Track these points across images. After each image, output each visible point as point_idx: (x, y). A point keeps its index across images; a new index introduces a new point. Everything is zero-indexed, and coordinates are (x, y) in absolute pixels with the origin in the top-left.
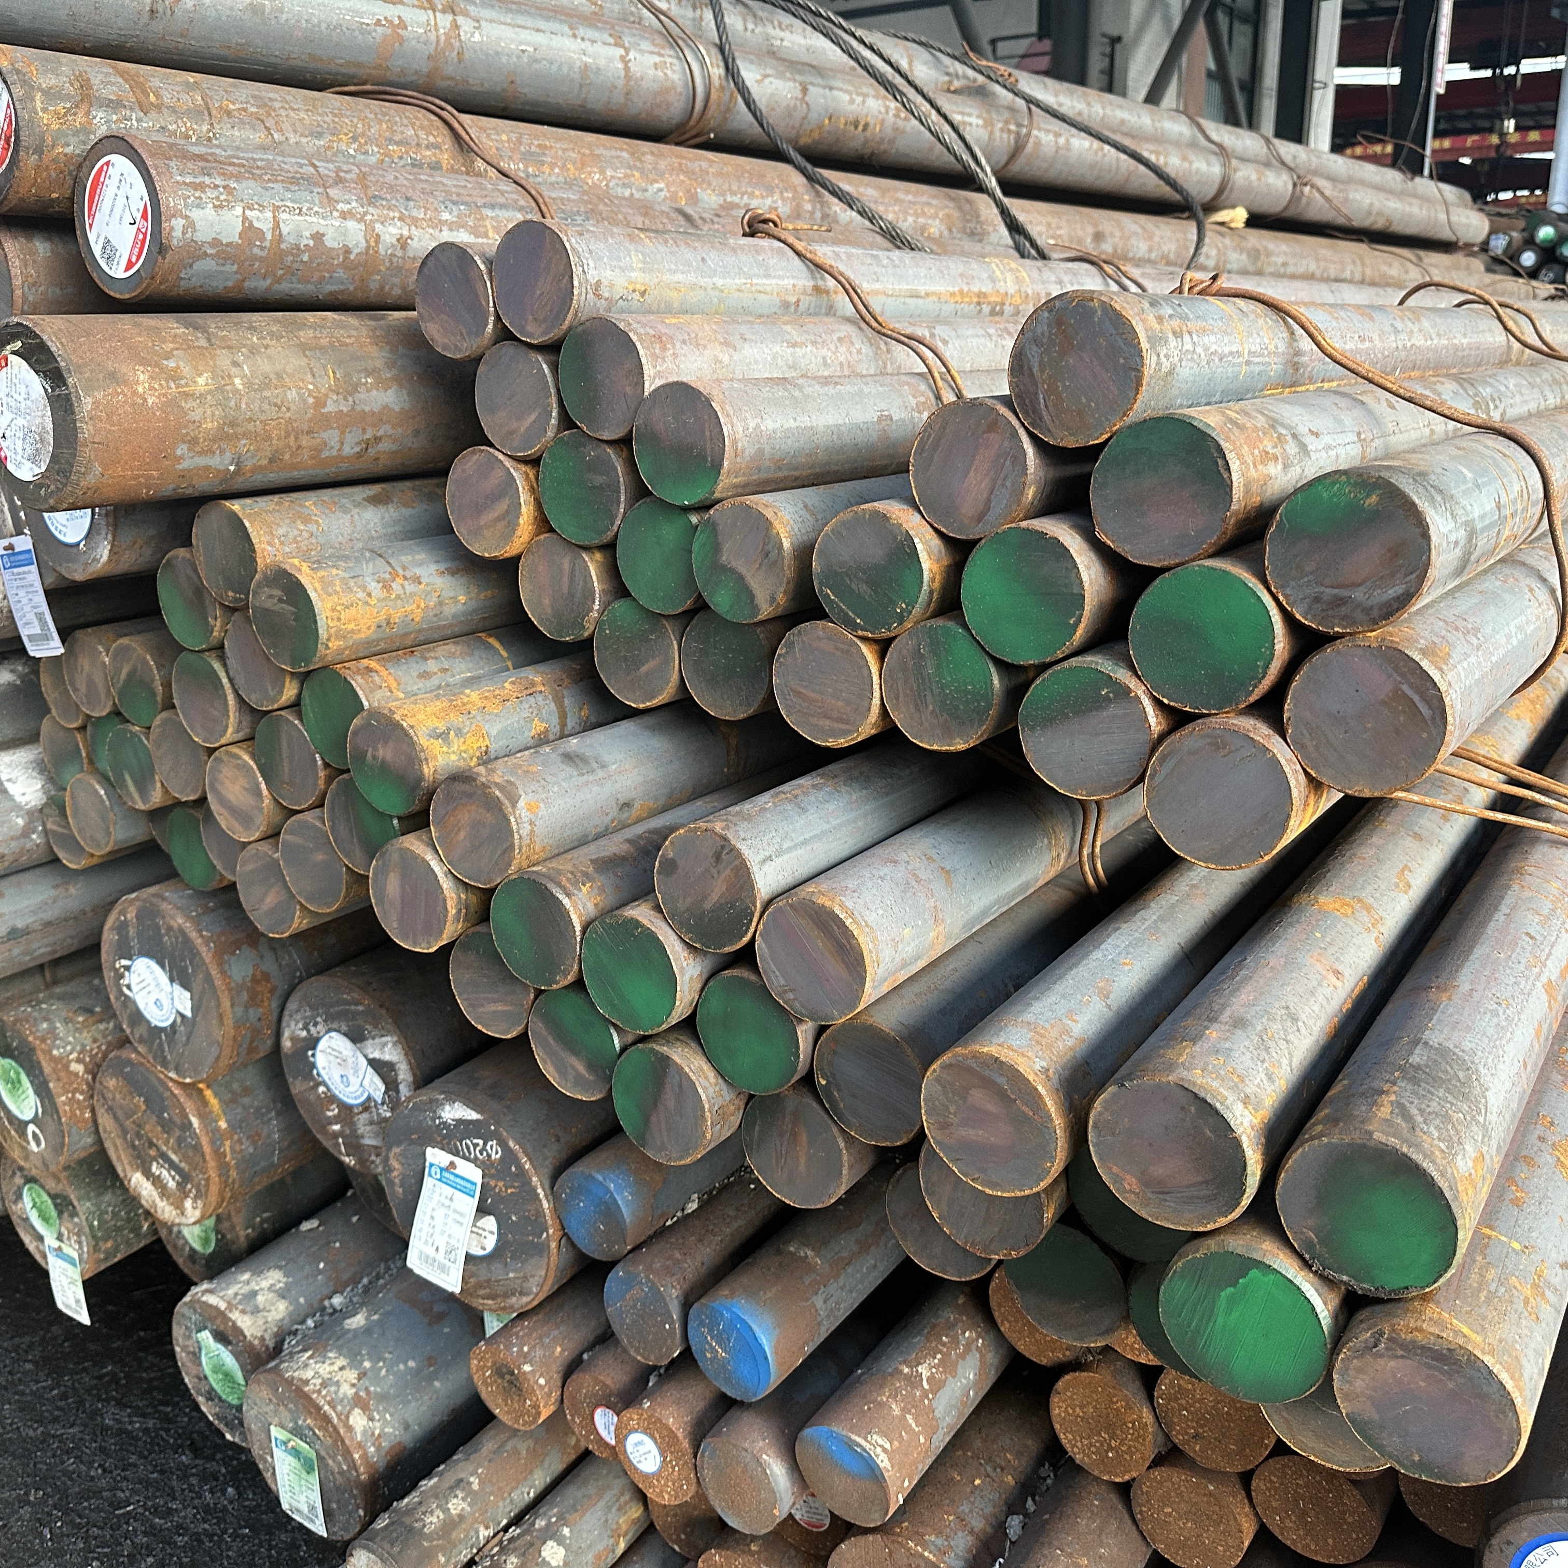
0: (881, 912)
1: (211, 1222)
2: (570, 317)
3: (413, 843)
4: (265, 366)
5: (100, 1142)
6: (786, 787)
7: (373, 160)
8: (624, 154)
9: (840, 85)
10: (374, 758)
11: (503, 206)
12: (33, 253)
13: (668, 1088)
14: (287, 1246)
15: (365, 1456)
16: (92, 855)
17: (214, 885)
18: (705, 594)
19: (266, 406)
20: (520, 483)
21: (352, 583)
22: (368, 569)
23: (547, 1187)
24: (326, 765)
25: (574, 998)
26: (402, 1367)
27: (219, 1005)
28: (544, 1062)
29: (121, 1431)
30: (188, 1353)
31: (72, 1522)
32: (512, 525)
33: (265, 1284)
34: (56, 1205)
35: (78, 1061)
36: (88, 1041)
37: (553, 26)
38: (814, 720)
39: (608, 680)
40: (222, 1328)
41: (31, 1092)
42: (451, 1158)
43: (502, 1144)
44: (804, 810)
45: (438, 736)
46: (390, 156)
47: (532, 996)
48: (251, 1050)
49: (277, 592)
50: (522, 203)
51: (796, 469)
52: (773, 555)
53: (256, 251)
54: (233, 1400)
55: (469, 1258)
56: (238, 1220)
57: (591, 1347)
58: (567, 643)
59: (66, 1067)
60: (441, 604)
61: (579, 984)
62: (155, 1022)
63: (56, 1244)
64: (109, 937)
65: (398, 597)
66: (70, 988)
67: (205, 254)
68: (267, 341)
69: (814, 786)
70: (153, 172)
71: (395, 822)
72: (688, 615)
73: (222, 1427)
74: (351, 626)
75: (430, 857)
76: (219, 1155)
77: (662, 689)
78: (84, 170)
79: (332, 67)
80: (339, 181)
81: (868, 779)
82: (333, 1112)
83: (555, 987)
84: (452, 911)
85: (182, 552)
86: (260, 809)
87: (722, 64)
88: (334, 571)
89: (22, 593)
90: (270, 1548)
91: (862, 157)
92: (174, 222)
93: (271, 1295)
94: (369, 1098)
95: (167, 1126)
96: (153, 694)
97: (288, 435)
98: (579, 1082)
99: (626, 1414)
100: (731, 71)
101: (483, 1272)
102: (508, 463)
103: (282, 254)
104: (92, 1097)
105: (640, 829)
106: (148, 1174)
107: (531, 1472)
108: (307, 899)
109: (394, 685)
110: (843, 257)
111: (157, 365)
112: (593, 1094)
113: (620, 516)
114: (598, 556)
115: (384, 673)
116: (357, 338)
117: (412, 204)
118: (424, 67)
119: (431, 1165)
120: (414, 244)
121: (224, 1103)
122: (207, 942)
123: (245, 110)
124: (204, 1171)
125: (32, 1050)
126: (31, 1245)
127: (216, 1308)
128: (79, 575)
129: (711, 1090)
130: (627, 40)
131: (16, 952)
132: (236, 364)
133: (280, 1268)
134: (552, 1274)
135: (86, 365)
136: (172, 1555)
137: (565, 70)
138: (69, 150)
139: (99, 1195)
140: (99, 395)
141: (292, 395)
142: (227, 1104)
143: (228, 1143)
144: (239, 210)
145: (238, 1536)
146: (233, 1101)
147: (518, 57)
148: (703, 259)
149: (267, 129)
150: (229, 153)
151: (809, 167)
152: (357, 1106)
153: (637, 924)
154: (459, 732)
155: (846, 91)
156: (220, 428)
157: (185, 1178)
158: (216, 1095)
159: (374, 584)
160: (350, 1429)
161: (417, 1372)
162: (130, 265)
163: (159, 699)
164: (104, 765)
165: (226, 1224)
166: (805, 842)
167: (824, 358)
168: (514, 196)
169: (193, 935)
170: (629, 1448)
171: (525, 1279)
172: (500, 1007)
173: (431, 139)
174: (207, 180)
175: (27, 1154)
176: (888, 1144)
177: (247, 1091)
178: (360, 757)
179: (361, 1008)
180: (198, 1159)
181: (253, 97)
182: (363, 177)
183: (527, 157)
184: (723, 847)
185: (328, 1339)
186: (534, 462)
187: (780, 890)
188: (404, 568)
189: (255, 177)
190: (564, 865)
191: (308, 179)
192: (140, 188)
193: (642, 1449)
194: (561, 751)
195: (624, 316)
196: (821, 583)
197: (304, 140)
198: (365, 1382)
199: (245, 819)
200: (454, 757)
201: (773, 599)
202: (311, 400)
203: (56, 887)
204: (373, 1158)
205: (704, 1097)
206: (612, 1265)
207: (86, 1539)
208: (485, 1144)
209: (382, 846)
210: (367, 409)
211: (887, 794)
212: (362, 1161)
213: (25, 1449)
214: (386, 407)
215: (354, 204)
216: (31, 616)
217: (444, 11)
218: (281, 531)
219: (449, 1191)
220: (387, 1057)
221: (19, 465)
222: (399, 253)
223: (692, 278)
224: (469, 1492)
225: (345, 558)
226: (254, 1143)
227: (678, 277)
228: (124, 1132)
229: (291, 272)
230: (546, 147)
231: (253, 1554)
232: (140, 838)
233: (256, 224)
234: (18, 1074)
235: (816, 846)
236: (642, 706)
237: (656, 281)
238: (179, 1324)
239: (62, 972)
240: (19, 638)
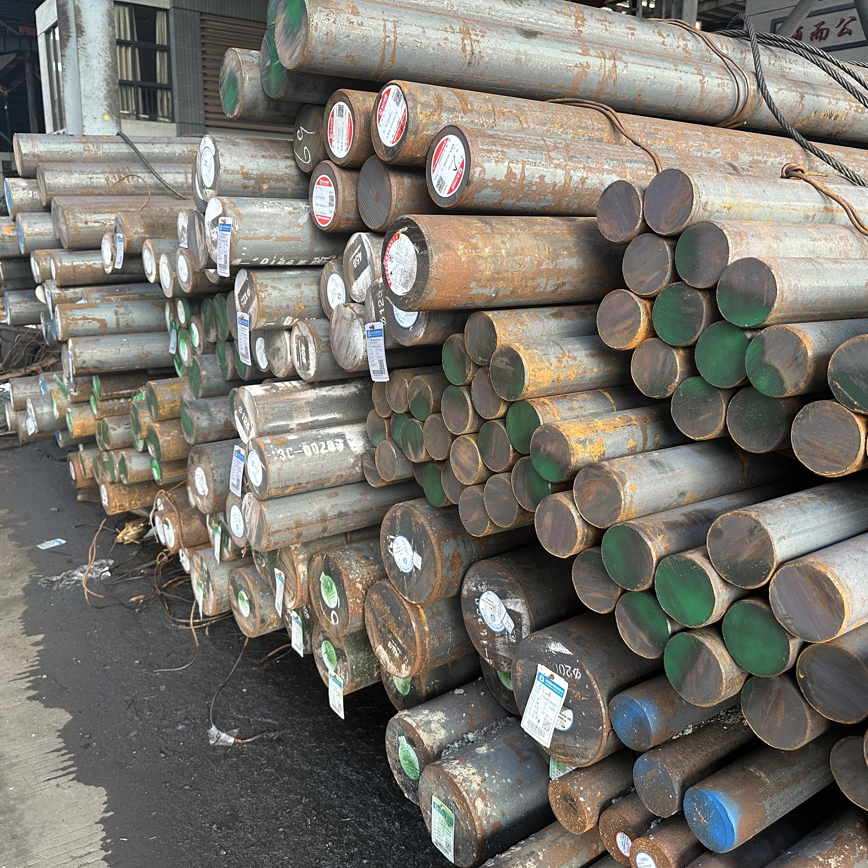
0: (856, 581)
1: (410, 679)
2: (688, 221)
3: (562, 498)
4: (517, 244)
5: (364, 625)
6: (792, 496)
7: (569, 137)
8: (700, 133)
9: (824, 94)
10: (544, 450)
11: (636, 162)
12: (403, 184)
13: (700, 661)
14: (447, 700)
15: (481, 824)
16: (383, 481)
17: (443, 505)
18: (751, 379)
19: (514, 264)
20: (642, 310)
21: (543, 357)
22: (551, 350)
23: (605, 701)
24: (515, 450)
25: (648, 600)
26: (504, 781)
27: (435, 566)
28: (623, 631)
29: (347, 778)
30: (392, 746)
31: (321, 818)
32: (634, 333)
33: (436, 718)
34: (337, 654)
35: (360, 583)
36: (366, 574)
37: (666, 65)
38: (816, 459)
39: (678, 421)
40: (412, 736)
41: (336, 594)
42: (551, 672)
43: (582, 671)
44: (804, 512)
45: (580, 442)
46: (578, 135)
47: (619, 592)
48: (447, 592)
49: (506, 360)
50: (646, 159)
51: (814, 311)
52: (800, 360)
53: (512, 184)
54: (412, 776)
55: (556, 730)
56: (423, 681)
57: (616, 797)
58: (655, 399)
59: (355, 585)
60: (585, 372)
61: (651, 591)
62: (402, 569)
63: (334, 674)
64: (386, 523)
65: (565, 367)
66: (359, 545)
67: (488, 186)
68: (519, 231)
69: (809, 498)
70: (470, 144)
71: (550, 485)
72: (736, 390)
73: (403, 789)
74: (540, 380)
75: (571, 507)
76: (423, 644)
77: (712, 431)
78: (434, 143)
79: (549, 89)
80: (556, 148)
81: (843, 498)
82: (484, 633)
83: (636, 590)
84: (580, 538)
85: (458, 336)
86: (477, 469)
87: (756, 83)
88: (536, 351)
89: (374, 349)
90: (414, 860)
91: (831, 135)
92: (476, 169)
93: (438, 725)
94: (505, 630)
95: (399, 624)
96: (429, 405)
97: (522, 279)
98: (642, 646)
99: (639, 841)
100: (761, 87)
101: (561, 740)
102: (636, 299)
103: (523, 186)
104: (364, 602)
105: (690, 509)
106: (386, 647)
107: (571, 859)
108: (495, 519)
109: (556, 413)
110: (843, 191)
111: (468, 241)
112: (650, 655)
113: (700, 331)
114: (681, 352)
115: (552, 406)
116: (561, 230)
117: (590, 160)
118: (595, 88)
119: (540, 674)
120: (588, 181)
121: (429, 618)
122: (434, 533)
123: (511, 112)
124: (415, 651)
125: (341, 573)
126: (321, 672)
127: (411, 725)
128: (407, 343)
129: (727, 667)
130: (704, 72)
131: (340, 524)
132: (503, 242)
133: (443, 711)
134: (602, 750)
135: (437, 240)
136: (366, 850)
137: (669, 88)
138: (429, 133)
139: (358, 653)
140: (441, 255)
141: (527, 259)
142: (430, 618)
143: (427, 639)
144: (506, 163)
145: (399, 849)
146: (432, 617)
147: (645, 82)
148: (764, 191)
149: (520, 121)
150: (505, 134)
151: (804, 140)
152: (497, 633)
153: (694, 563)
154: (591, 442)
155: (827, 97)
156: (492, 275)
157: (404, 653)
158: (425, 613)
159: (554, 359)
160: (475, 808)
161: (512, 786)
162: (451, 190)
163: (431, 408)
164: (398, 437)
165: (417, 682)
166: (805, 531)
167: (831, 248)
168: (642, 156)
169: (428, 528)
170: (638, 861)
171: (586, 749)
172: (599, 596)
173: (600, 126)
174: (494, 148)
175: (329, 625)
176: (842, 722)
177: (440, 613)
178: (537, 449)
179: (507, 581)
180: (412, 644)
181: (516, 105)
182: (567, 146)
183: (648, 135)
184: (756, 527)
185: (467, 756)
186: (652, 299)
187: (788, 557)
188: (569, 352)
189: (516, 146)
190: (647, 522)
191: (540, 147)
192: (462, 151)
193: (646, 863)
194: (649, 458)
195: (720, 221)
196: (833, 379)
197: (537, 127)
198: (485, 784)
199: (468, 473)
200: (587, 455)
201: (796, 385)
202: (536, 262)
203: (361, 494)
204: (503, 663)
205: (723, 671)
206: (641, 753)
207: (327, 829)
208: (572, 669)
209: (544, 497)
210: (562, 267)
211: (855, 509)
212: (496, 663)
213: (302, 776)
214: (571, 267)
215: (562, 160)
216: (377, 361)
217: (609, 59)
218: (510, 329)
219: (549, 691)
220: (517, 610)
221: (396, 288)
222: (580, 186)
223: (756, 201)
224: (537, 860)
225: (541, 344)
226: (440, 642)
227: (750, 200)
228: (377, 623)
229: (526, 195)
230: (658, 130)
231: (406, 861)
232: (408, 476)
233: (514, 171)
234: (331, 584)
235: (811, 534)
236: (697, 439)
237: (737, 202)
238: (390, 729)
239: (355, 537)
240: (369, 371)
